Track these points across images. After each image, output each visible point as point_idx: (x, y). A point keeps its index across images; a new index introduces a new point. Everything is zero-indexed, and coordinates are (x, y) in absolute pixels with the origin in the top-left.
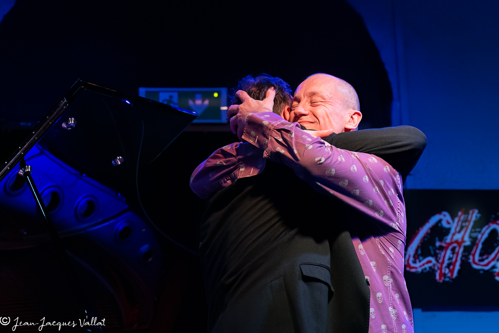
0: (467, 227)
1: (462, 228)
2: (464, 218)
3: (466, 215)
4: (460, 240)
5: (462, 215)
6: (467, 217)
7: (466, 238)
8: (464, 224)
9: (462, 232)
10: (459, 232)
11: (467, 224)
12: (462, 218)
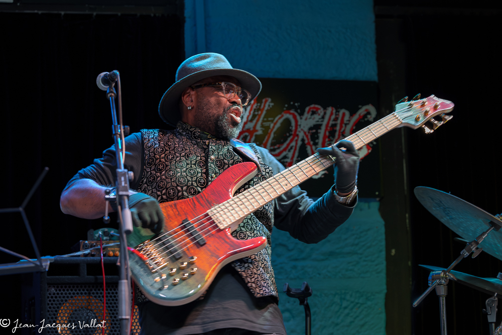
0: (260, 116)
1: (254, 116)
2: (256, 107)
3: (259, 104)
4: (252, 129)
5: (254, 104)
6: (260, 106)
7: (258, 127)
8: (256, 113)
9: (255, 121)
10: (251, 121)
11: (260, 112)
12: (254, 107)
